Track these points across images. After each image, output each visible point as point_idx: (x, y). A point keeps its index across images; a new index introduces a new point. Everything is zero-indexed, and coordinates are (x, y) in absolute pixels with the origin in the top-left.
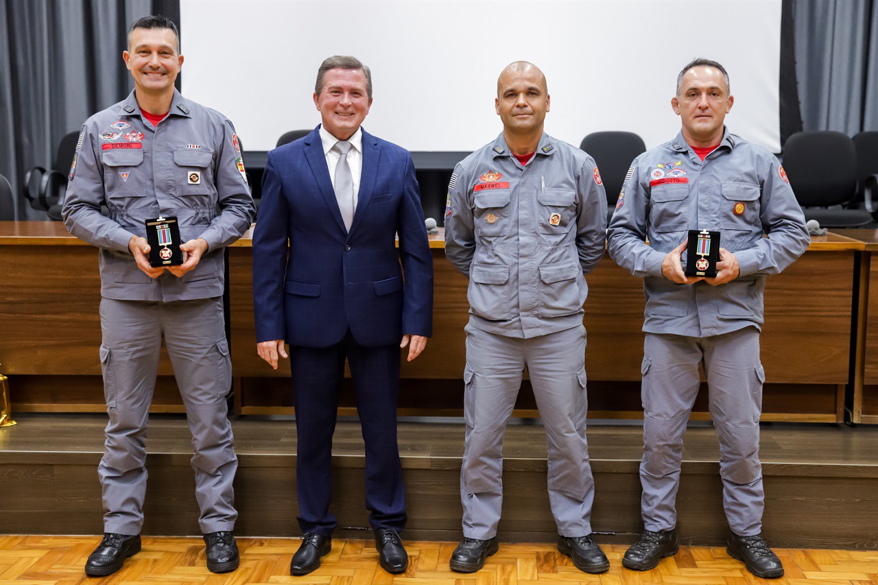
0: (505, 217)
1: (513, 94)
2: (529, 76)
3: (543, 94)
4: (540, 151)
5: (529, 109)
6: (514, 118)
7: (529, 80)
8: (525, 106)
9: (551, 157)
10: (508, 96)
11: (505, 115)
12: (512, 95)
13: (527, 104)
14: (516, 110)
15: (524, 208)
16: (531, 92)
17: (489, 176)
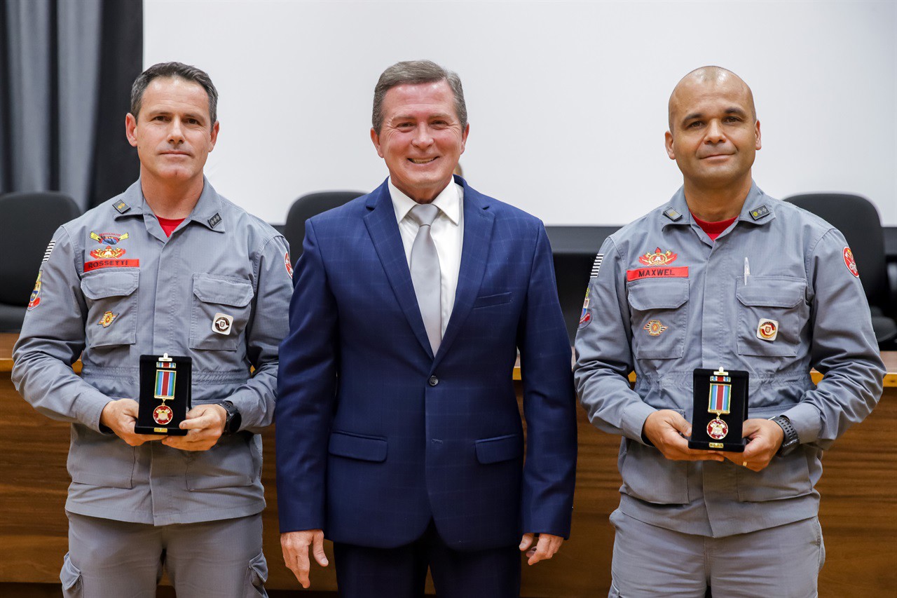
0: (680, 326)
1: (699, 121)
2: (725, 89)
3: (750, 119)
4: (745, 217)
5: (728, 145)
6: (703, 162)
7: (726, 96)
8: (721, 141)
9: (766, 227)
10: (690, 126)
11: (684, 159)
12: (696, 124)
13: (724, 137)
14: (705, 148)
15: (713, 311)
16: (731, 117)
17: (655, 257)
